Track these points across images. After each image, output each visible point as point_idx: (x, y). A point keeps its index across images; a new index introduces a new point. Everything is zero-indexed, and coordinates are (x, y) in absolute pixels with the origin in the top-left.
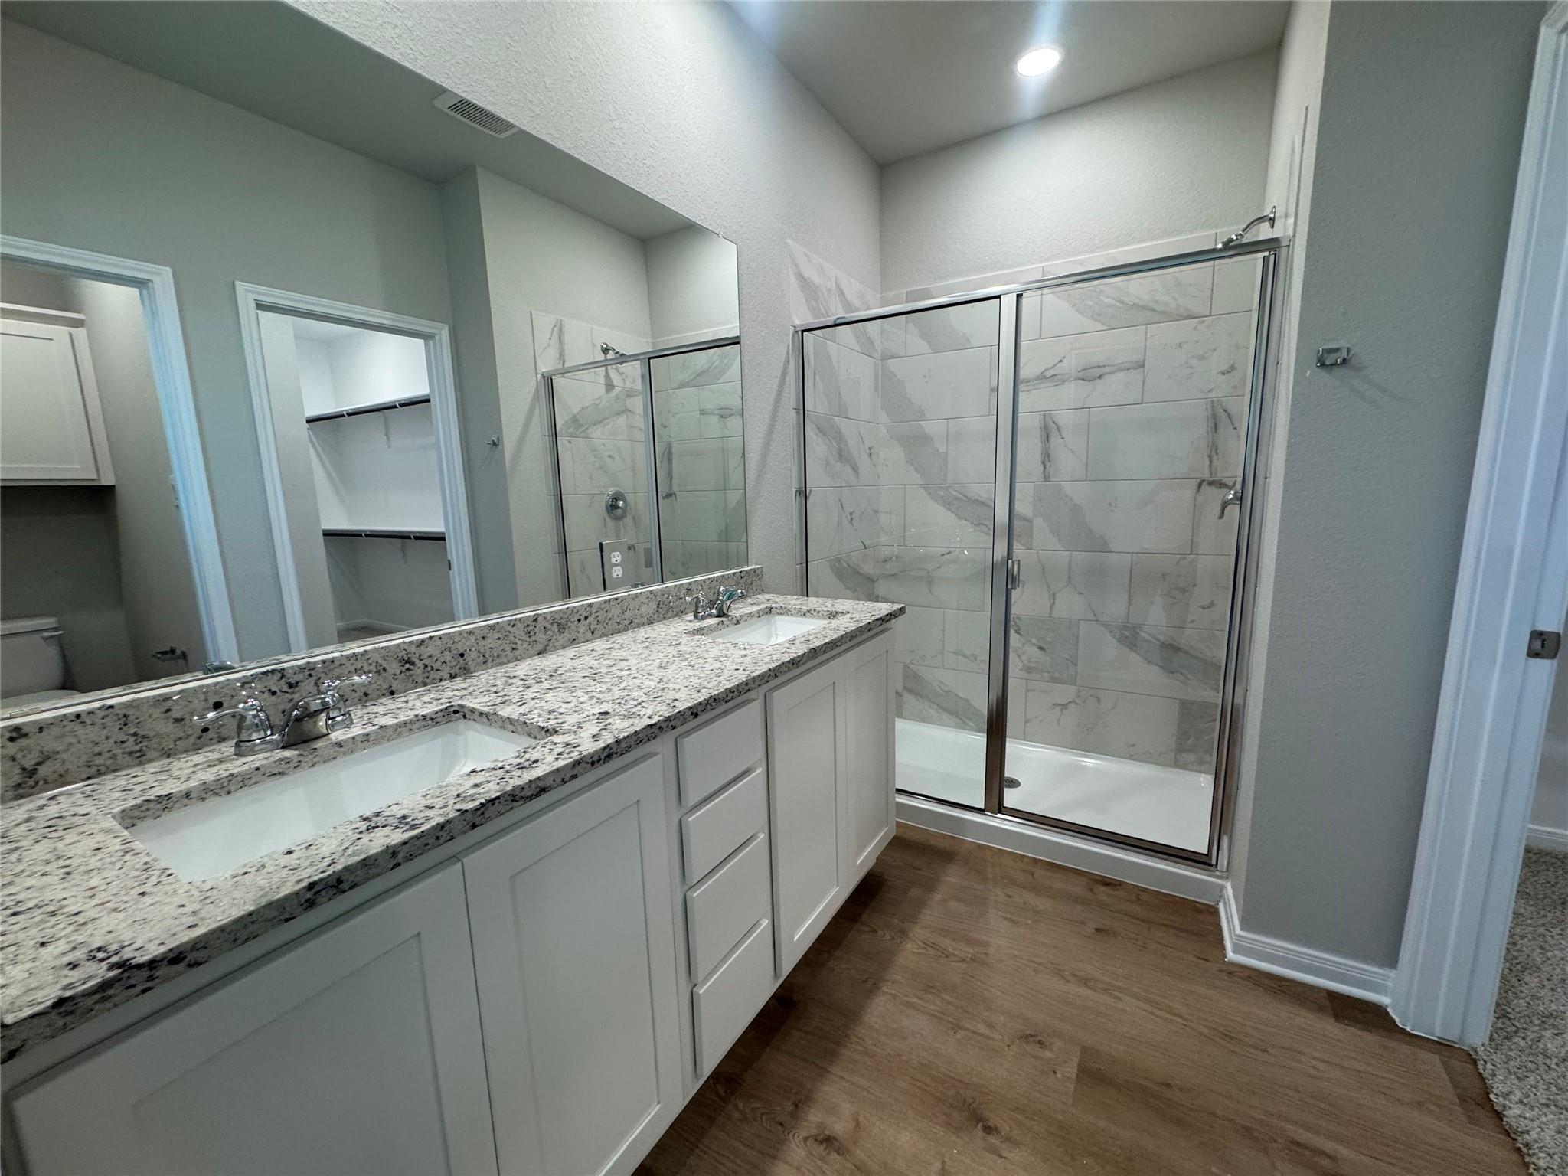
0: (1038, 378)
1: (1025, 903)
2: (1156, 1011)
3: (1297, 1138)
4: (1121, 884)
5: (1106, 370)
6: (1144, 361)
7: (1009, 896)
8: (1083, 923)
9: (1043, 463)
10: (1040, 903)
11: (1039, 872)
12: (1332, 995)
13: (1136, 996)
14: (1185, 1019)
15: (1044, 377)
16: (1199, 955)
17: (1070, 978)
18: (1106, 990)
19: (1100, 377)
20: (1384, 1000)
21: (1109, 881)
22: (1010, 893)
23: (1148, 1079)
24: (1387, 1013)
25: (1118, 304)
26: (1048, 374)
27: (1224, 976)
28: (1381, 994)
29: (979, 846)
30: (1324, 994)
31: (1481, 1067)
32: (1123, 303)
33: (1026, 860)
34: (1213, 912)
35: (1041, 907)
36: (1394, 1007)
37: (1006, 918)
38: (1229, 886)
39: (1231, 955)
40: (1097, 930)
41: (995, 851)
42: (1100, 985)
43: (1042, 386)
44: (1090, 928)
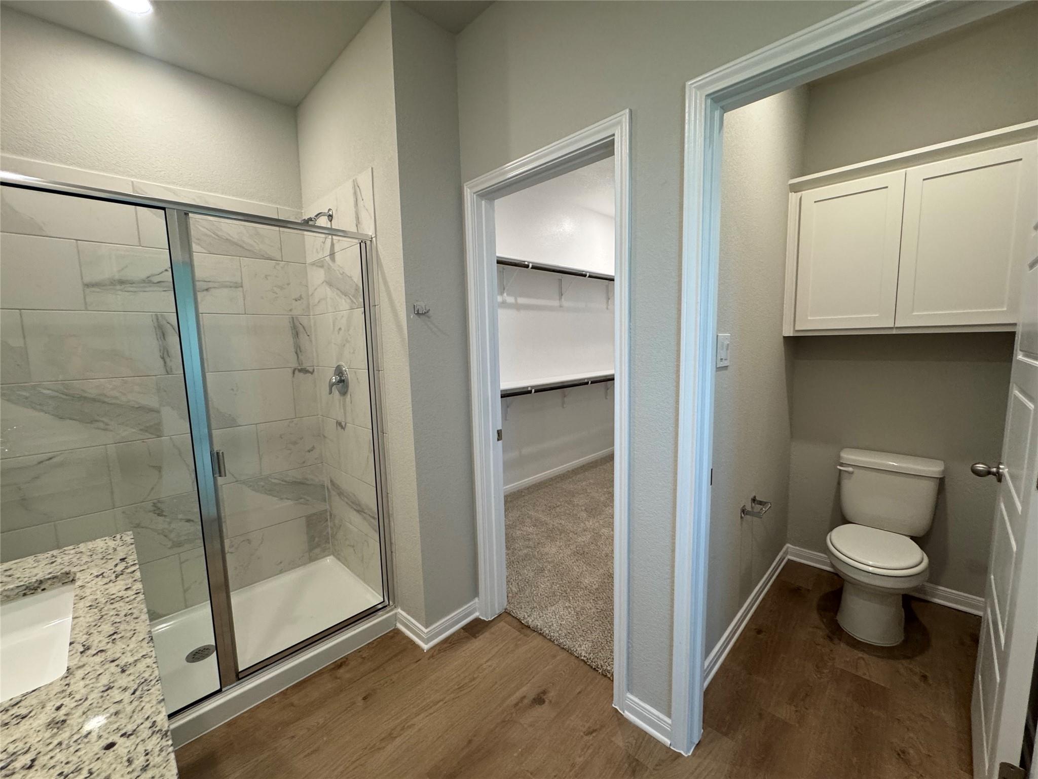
0: (144, 281)
1: (309, 729)
2: (431, 711)
3: (514, 702)
4: (346, 658)
5: (211, 285)
6: (242, 283)
7: (293, 737)
8: (354, 703)
9: (163, 358)
10: (318, 718)
11: (295, 699)
12: (465, 628)
13: (417, 714)
14: (442, 700)
15: (150, 282)
16: (415, 660)
17: (383, 745)
18: (403, 729)
19: (207, 290)
20: (476, 614)
21: (339, 663)
22: (292, 734)
23: (463, 749)
24: (480, 619)
25: (213, 235)
26: (156, 279)
27: (432, 660)
28: (473, 614)
29: (229, 724)
30: (462, 630)
31: (512, 614)
32: (217, 236)
33: (277, 699)
34: (397, 632)
35: (321, 721)
36: (481, 614)
37: (309, 755)
38: (399, 610)
39: (426, 647)
40: (365, 698)
41: (246, 715)
42: (399, 728)
43: (147, 289)
44: (360, 703)
